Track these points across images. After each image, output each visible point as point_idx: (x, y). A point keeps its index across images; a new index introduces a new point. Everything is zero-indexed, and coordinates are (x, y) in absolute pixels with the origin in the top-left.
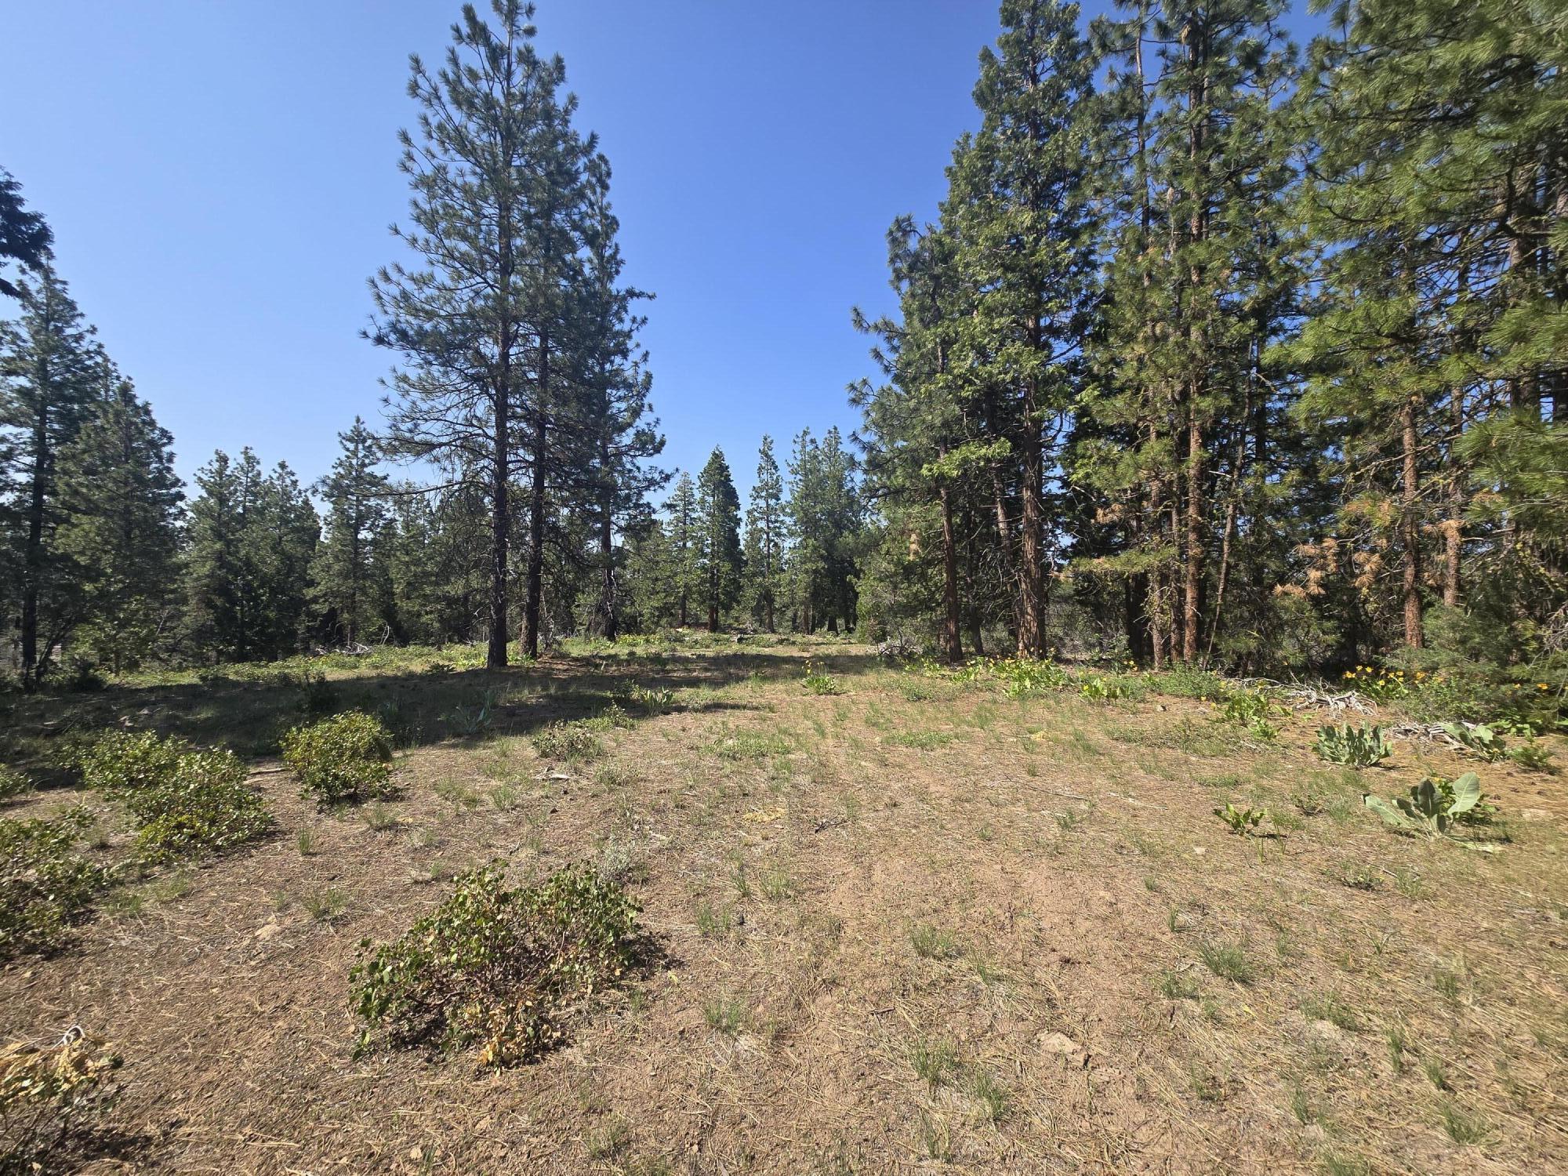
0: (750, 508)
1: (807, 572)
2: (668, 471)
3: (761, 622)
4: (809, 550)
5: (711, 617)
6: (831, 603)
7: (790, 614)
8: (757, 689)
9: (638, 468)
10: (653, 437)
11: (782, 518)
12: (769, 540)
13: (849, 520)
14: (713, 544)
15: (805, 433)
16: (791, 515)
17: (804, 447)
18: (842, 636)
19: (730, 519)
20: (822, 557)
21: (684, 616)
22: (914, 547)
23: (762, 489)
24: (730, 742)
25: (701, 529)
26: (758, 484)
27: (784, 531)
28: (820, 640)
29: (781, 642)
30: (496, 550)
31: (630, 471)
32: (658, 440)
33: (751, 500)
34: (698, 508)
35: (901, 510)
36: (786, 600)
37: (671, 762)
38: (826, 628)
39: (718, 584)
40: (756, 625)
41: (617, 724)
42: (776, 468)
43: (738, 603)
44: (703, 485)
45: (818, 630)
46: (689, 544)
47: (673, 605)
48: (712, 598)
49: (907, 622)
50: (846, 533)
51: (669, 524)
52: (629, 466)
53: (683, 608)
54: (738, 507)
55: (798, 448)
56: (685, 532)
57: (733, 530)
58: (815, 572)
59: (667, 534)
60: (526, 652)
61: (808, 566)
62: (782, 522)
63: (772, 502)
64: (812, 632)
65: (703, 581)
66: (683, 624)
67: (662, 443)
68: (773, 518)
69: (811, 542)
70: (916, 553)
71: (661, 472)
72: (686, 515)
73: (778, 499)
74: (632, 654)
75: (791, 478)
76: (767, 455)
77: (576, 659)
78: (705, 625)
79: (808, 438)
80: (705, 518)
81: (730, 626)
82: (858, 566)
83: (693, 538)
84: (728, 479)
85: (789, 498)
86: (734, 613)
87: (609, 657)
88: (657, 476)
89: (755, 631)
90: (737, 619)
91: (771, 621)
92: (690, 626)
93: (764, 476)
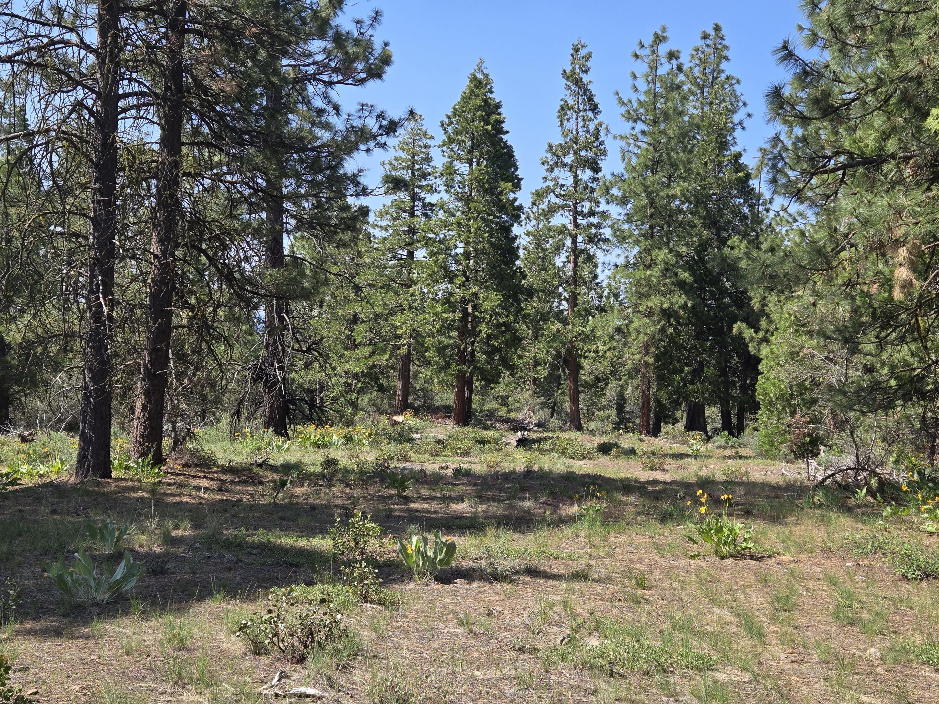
0: (541, 185)
1: (650, 314)
2: (394, 114)
3: (555, 409)
4: (656, 271)
5: (460, 395)
6: (696, 374)
7: (611, 392)
8: (596, 540)
9: (337, 108)
10: (368, 46)
11: (603, 206)
12: (576, 251)
13: (736, 212)
14: (467, 255)
15: (659, 39)
16: (623, 201)
17: (654, 67)
18: (719, 440)
19: (503, 208)
20: (682, 285)
21: (406, 392)
22: (902, 273)
23: (565, 149)
24: (594, 642)
25: (446, 225)
26: (558, 139)
27: (607, 232)
28: (677, 448)
29: (605, 449)
30: (97, 262)
31: (320, 112)
32: (378, 51)
33: (543, 171)
34: (439, 183)
35: (882, 201)
36: (603, 367)
37: (493, 674)
38: (680, 426)
39: (475, 333)
40: (543, 414)
41: (365, 598)
42: (594, 108)
43: (512, 368)
44: (451, 141)
45: (666, 428)
46: (421, 254)
47: (384, 370)
48: (462, 360)
49: (871, 419)
50: (735, 240)
51: (381, 215)
52: (318, 103)
53: (405, 375)
54: (517, 184)
55: (642, 68)
56: (412, 231)
57: (506, 229)
58: (667, 314)
59: (379, 233)
60: (143, 455)
61: (654, 302)
62: (604, 215)
63: (586, 175)
64: (655, 432)
65: (447, 327)
66: (405, 407)
67: (386, 60)
68: (587, 206)
69: (661, 255)
70: (907, 285)
71: (381, 116)
72: (415, 197)
73: (596, 169)
74: (330, 463)
75: (626, 127)
76: (578, 82)
77: (230, 470)
78: (446, 411)
79: (663, 49)
80: (454, 205)
81: (491, 414)
82: (756, 304)
83: (428, 242)
84: (498, 125)
85: (620, 168)
86: (500, 389)
87: (287, 468)
88: (372, 124)
89: (541, 425)
90: (504, 401)
91: (576, 410)
92: (416, 412)
93: (571, 125)
